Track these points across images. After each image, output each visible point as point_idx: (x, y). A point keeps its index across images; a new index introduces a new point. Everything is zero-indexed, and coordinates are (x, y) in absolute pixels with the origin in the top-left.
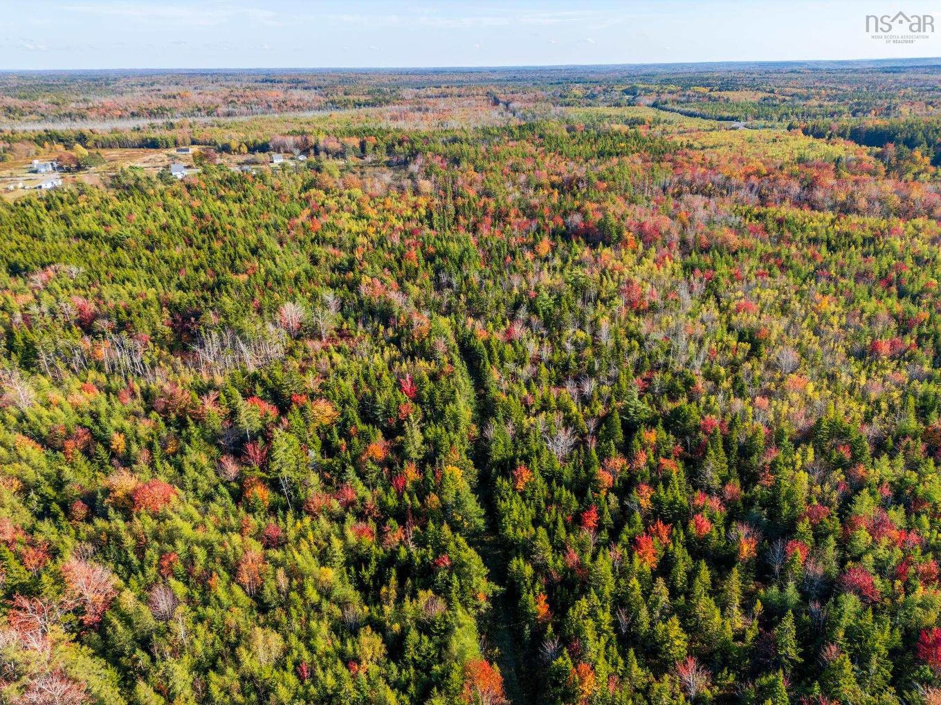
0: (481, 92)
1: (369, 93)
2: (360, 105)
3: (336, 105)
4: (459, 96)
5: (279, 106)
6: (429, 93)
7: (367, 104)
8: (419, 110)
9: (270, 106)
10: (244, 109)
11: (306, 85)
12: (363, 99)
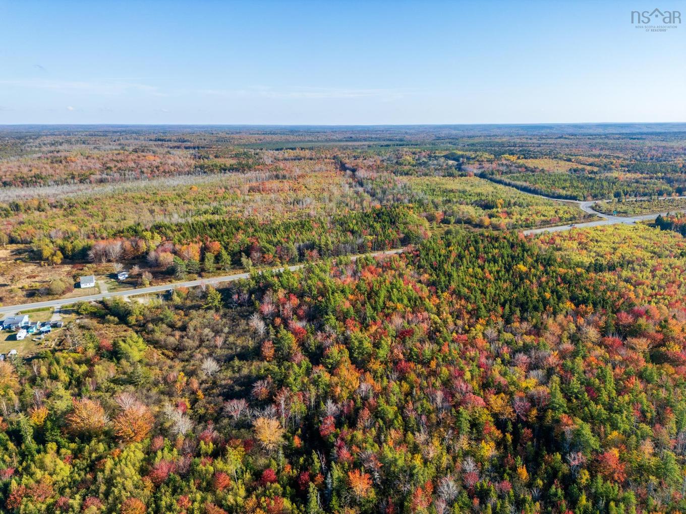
0: (329, 156)
1: (237, 156)
2: (225, 170)
3: (204, 170)
4: (311, 159)
5: (152, 171)
6: (286, 155)
7: (232, 169)
8: (277, 177)
9: (142, 172)
10: (117, 175)
11: (188, 144)
12: (230, 162)
